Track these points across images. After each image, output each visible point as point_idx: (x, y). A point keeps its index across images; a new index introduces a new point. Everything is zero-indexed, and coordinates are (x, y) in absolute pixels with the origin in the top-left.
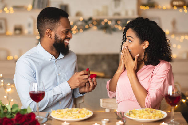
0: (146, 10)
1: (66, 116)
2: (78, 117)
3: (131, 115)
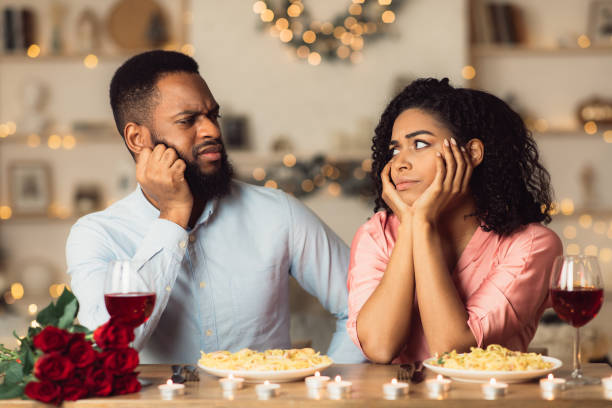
1: (246, 365)
2: (286, 368)
3: (445, 365)
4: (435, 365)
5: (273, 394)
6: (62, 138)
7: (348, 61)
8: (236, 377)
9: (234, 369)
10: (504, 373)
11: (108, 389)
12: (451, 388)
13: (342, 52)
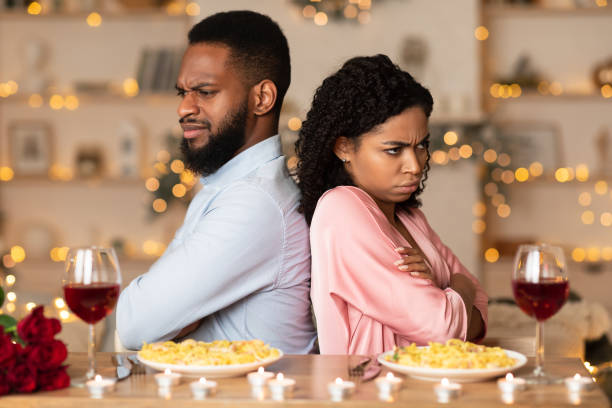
0: (510, 98)
1: (186, 359)
2: (228, 363)
3: (400, 361)
4: (389, 361)
5: (209, 393)
6: (64, 97)
7: (355, 21)
8: (173, 371)
9: (173, 363)
10: (461, 371)
11: (32, 385)
12: (402, 387)
13: (349, 12)
